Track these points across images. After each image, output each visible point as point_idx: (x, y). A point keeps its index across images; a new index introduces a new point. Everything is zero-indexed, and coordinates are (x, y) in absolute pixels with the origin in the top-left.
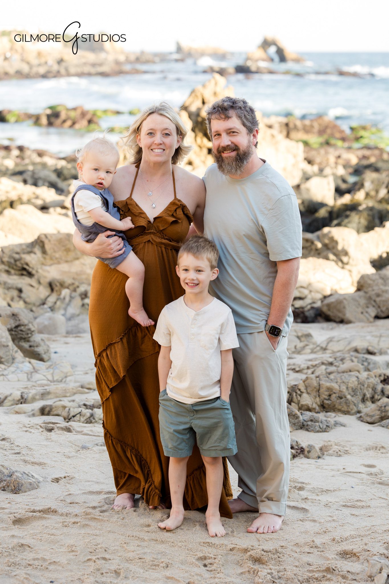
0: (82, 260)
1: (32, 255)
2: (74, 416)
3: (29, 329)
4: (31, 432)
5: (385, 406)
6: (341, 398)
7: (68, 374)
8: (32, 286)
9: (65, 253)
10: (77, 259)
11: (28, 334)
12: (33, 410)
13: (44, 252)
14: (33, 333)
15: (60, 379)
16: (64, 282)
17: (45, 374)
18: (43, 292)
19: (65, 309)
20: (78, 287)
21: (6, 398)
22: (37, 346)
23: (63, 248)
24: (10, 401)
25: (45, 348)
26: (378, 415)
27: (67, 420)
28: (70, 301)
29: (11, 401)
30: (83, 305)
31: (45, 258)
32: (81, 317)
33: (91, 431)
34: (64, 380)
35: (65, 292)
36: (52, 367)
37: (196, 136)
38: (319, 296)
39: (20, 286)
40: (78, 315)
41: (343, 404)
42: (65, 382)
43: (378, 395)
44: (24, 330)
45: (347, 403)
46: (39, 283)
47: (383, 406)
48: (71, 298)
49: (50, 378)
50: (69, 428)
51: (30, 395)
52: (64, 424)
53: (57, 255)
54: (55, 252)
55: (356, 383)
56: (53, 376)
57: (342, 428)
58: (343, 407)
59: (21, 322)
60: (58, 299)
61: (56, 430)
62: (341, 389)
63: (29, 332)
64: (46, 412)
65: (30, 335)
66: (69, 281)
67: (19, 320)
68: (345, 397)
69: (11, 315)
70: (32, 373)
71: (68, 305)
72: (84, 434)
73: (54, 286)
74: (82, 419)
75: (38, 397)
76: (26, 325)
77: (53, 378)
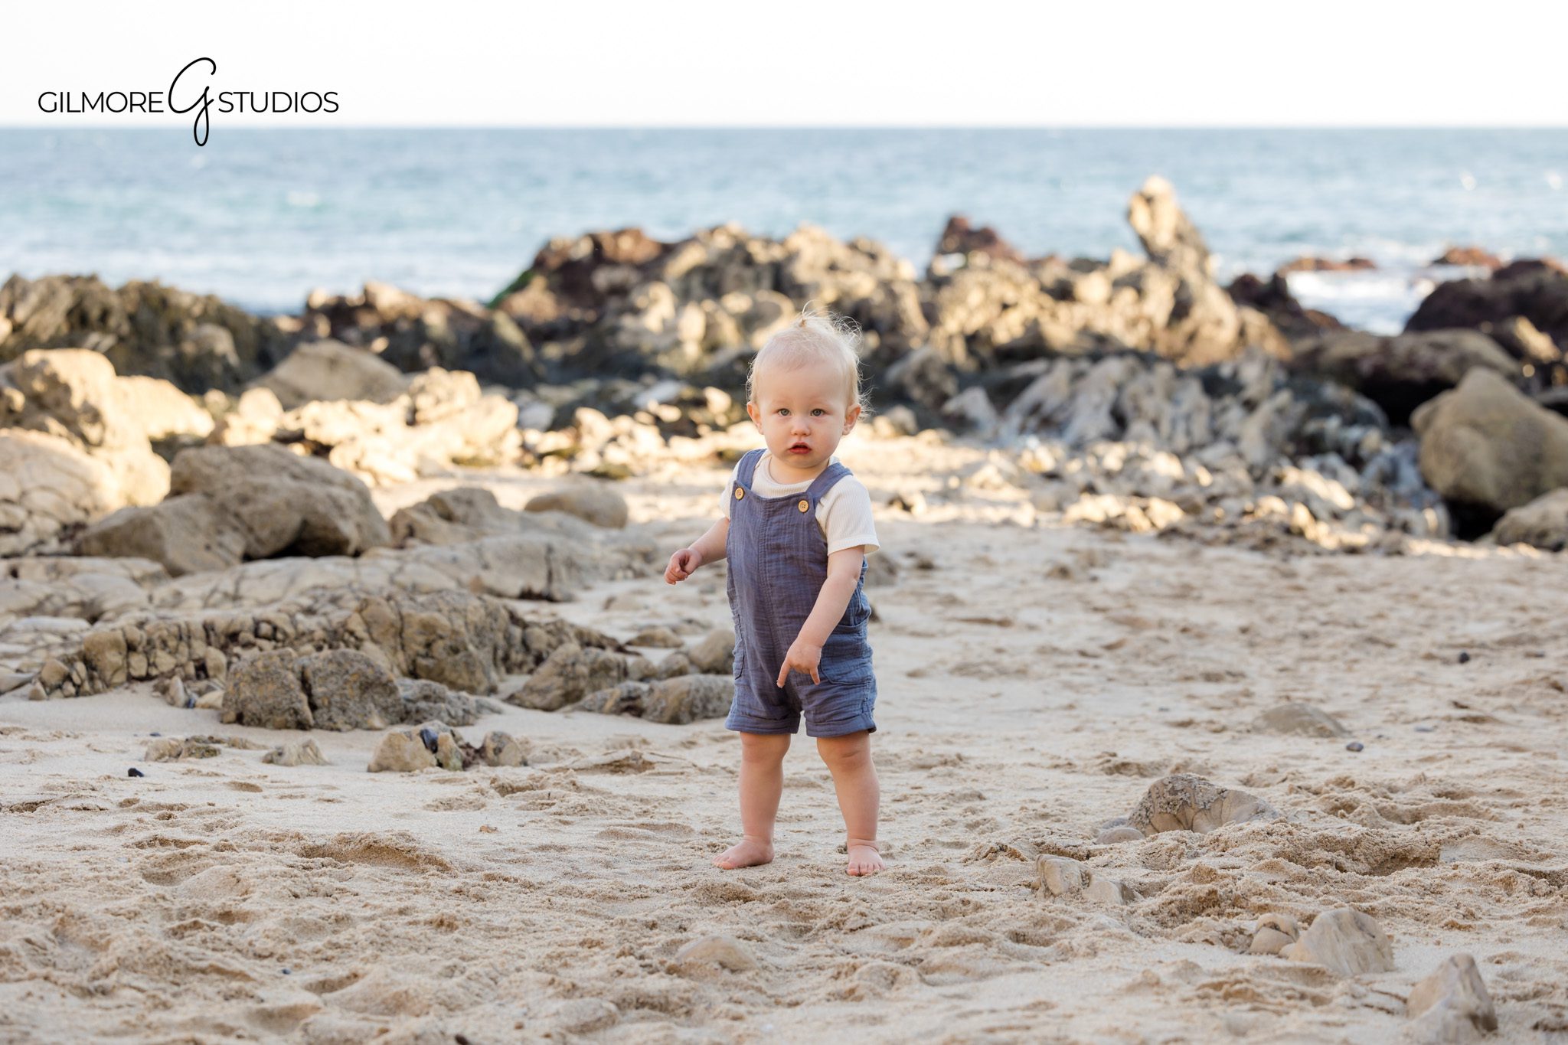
5: (573, 664)
6: (455, 651)
26: (559, 688)
38: (52, 525)
41: (461, 668)
43: (517, 652)
45: (470, 665)
47: (570, 662)
55: (482, 612)
57: (496, 716)
58: (460, 676)
62: (456, 627)
68: (466, 649)
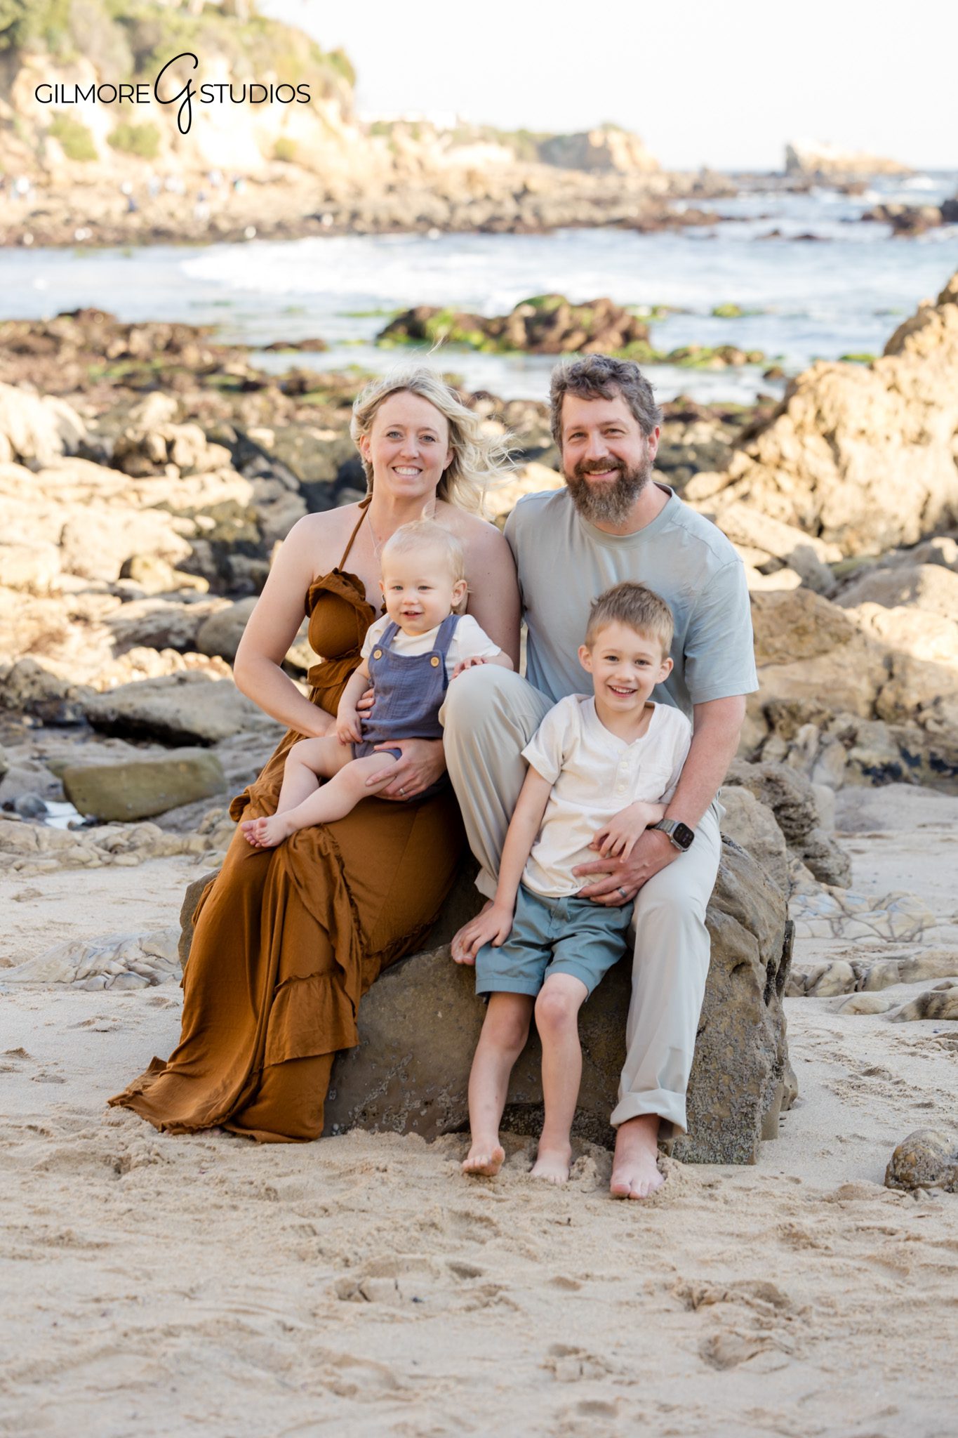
0: (834, 656)
3: (806, 816)
4: (926, 1057)
7: (925, 924)
9: (795, 637)
10: (825, 652)
11: (802, 826)
12: (893, 1006)
14: (814, 825)
15: (908, 934)
16: (799, 708)
17: (871, 921)
18: (752, 729)
19: (810, 772)
20: (832, 720)
21: (820, 976)
22: (822, 857)
23: (791, 626)
24: (830, 983)
25: (840, 860)
28: (820, 752)
29: (833, 983)
30: (848, 764)
32: (848, 791)
34: (917, 937)
35: (807, 732)
36: (884, 905)
40: (841, 787)
42: (920, 941)
44: (794, 816)
48: (822, 746)
49: (887, 933)
51: (874, 971)
53: (778, 643)
54: (772, 635)
56: (890, 927)
59: (789, 798)
60: (790, 749)
63: (806, 822)
64: (932, 1011)
65: (806, 830)
66: (810, 706)
67: (784, 794)
69: (764, 781)
70: (840, 918)
71: (816, 761)
73: (776, 717)
75: (891, 975)
76: (799, 806)
77: (892, 932)
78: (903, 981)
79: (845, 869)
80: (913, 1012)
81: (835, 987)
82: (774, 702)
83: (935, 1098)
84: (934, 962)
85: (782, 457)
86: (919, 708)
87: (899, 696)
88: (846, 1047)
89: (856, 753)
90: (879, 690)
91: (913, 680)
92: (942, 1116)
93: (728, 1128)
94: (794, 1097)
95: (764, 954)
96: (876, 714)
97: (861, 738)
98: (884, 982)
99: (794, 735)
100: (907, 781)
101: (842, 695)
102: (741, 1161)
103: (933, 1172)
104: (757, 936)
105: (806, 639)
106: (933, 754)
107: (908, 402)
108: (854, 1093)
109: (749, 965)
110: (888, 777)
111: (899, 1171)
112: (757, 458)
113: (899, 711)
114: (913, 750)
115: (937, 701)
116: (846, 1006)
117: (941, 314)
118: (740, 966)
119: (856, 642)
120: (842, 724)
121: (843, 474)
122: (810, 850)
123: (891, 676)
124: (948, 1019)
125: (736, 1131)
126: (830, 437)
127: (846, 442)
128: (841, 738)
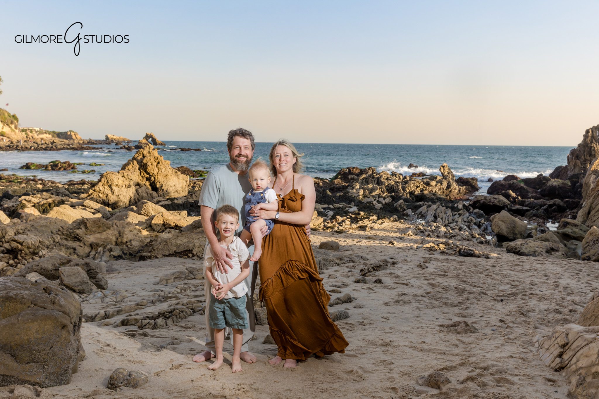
0: (107, 232)
1: (80, 230)
2: (145, 325)
3: (96, 272)
4: (123, 338)
7: (125, 297)
8: (81, 246)
9: (98, 228)
10: (105, 231)
12: (115, 322)
13: (86, 228)
14: (98, 274)
15: (121, 300)
16: (98, 244)
17: (111, 298)
18: (87, 249)
19: (101, 258)
20: (106, 246)
21: (96, 316)
22: (101, 281)
23: (97, 226)
25: (105, 282)
27: (141, 328)
28: (103, 254)
30: (110, 256)
31: (87, 231)
32: (110, 262)
33: (160, 334)
34: (123, 301)
35: (100, 249)
36: (115, 293)
37: (140, 172)
39: (74, 247)
40: (108, 261)
46: (85, 244)
48: (104, 252)
49: (115, 300)
50: (146, 334)
51: (111, 313)
52: (141, 331)
53: (94, 229)
54: (92, 227)
59: (91, 268)
60: (96, 253)
61: (137, 335)
64: (125, 323)
65: (96, 275)
66: (101, 243)
69: (85, 264)
70: (103, 297)
71: (103, 255)
72: (156, 337)
73: (93, 246)
74: (150, 327)
75: (115, 314)
76: (94, 270)
78: (118, 315)
79: (106, 284)
80: (120, 325)
81: (100, 318)
82: (93, 242)
83: (124, 353)
84: (126, 309)
85: (100, 190)
86: (126, 242)
87: (122, 240)
88: (100, 338)
89: (112, 253)
90: (117, 239)
91: (125, 236)
92: (126, 358)
93: (61, 375)
94: (84, 357)
95: (72, 321)
96: (117, 244)
97: (113, 250)
98: (113, 316)
99: (98, 250)
100: (124, 259)
101: (109, 240)
102: (64, 384)
103: (122, 381)
104: (70, 317)
105: (100, 228)
106: (130, 252)
107: (126, 179)
108: (102, 353)
109: (67, 326)
110: (119, 258)
111: (112, 382)
112: (94, 190)
113: (122, 243)
114: (125, 252)
115: (130, 241)
116: (103, 324)
117: (133, 162)
118: (64, 327)
119: (112, 228)
120: (109, 247)
121: (113, 193)
122: (97, 280)
123: (120, 236)
124: (129, 325)
125: (63, 375)
126: (110, 186)
127: (113, 187)
128: (108, 250)
